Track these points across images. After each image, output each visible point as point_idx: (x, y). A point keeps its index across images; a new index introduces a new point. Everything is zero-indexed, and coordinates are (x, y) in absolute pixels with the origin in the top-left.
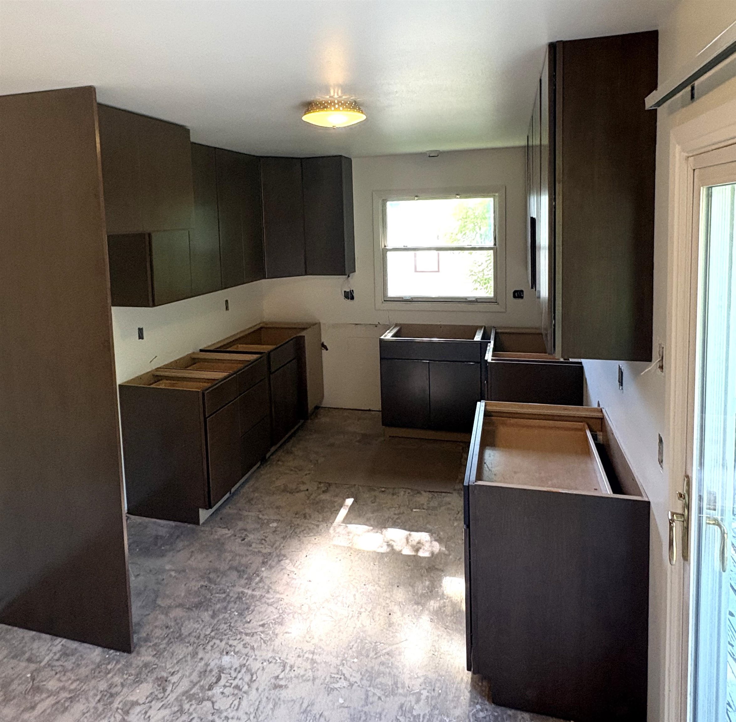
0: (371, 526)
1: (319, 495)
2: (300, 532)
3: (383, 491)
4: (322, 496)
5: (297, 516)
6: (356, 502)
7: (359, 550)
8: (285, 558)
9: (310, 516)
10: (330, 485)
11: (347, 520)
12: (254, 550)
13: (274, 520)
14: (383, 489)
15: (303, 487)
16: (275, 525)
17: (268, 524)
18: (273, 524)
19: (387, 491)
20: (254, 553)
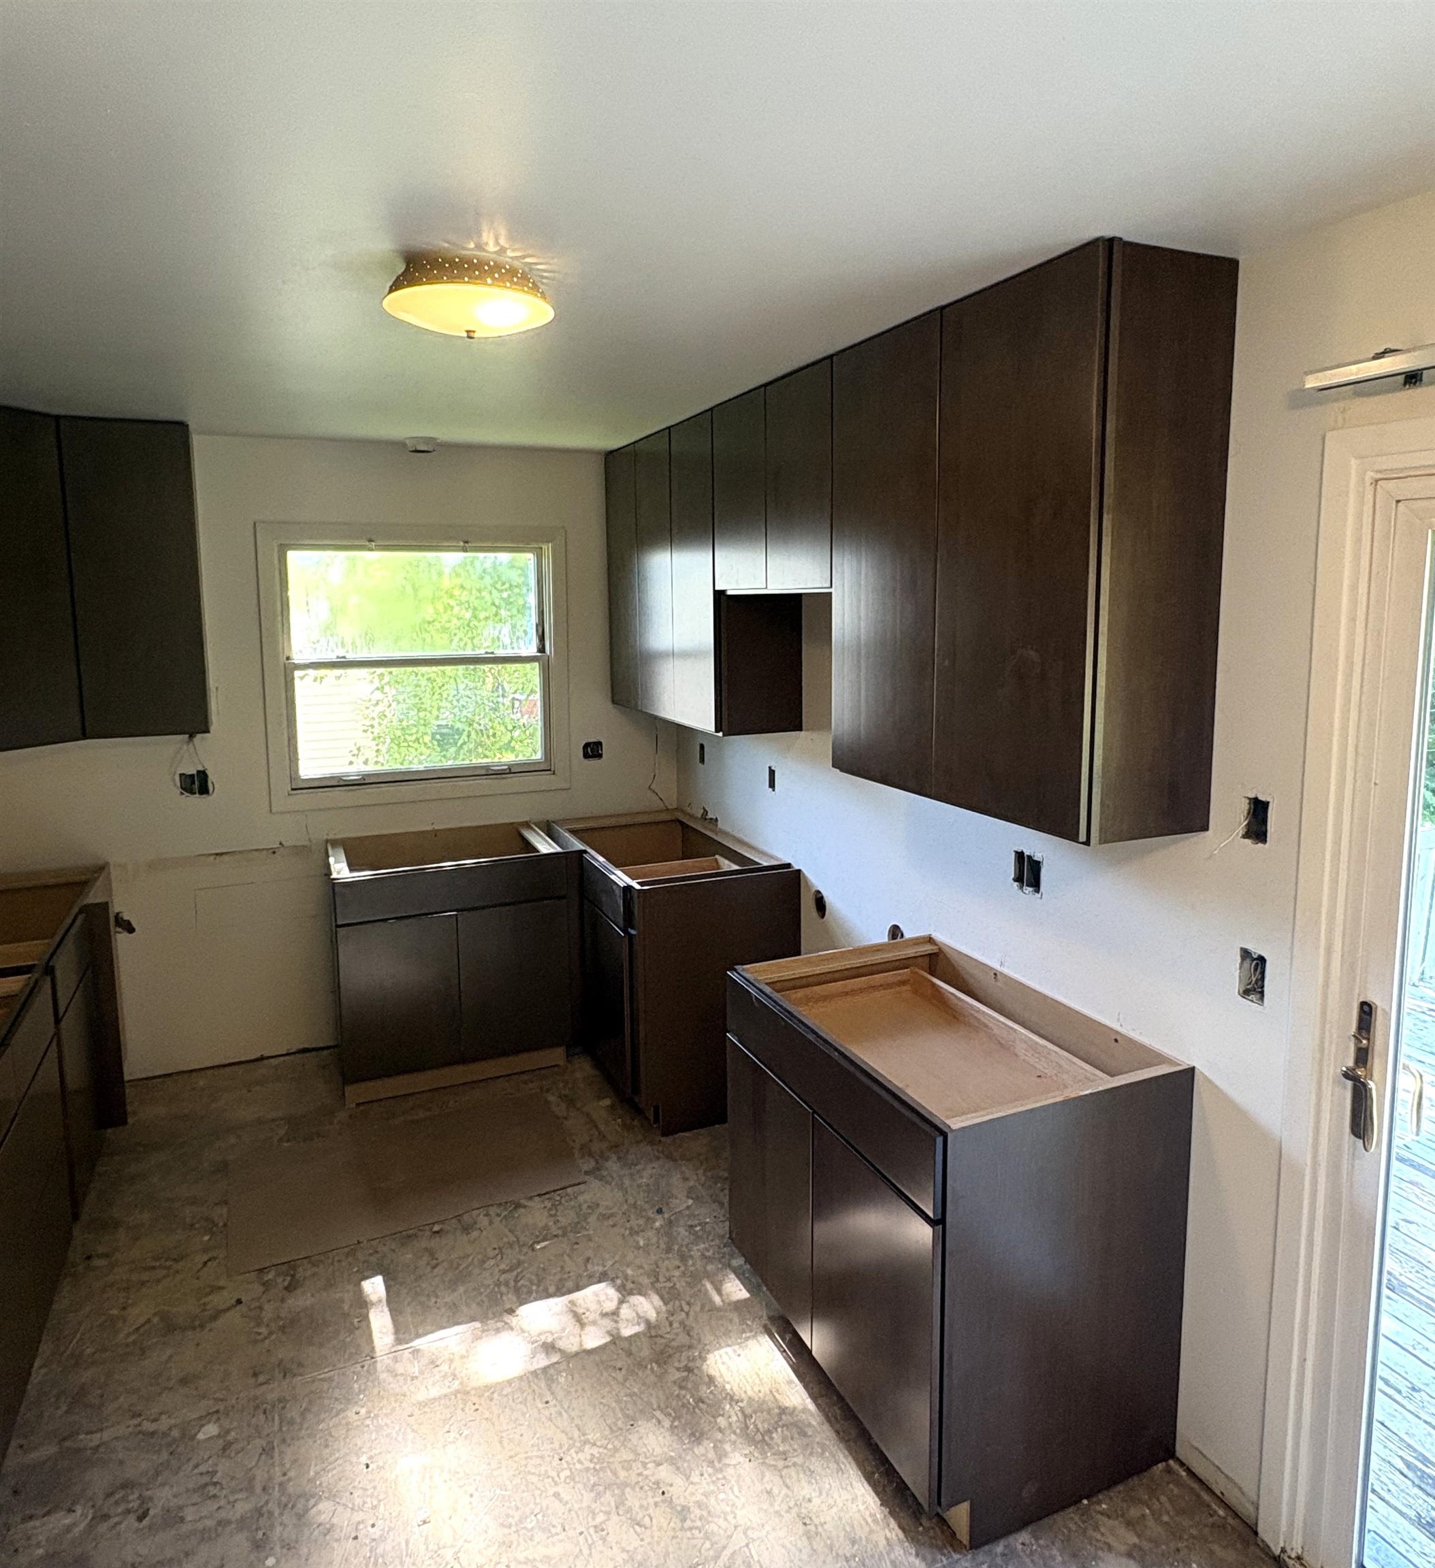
0: (473, 1319)
1: (283, 1300)
2: (303, 1415)
3: (437, 1232)
4: (290, 1302)
5: (261, 1379)
6: (394, 1279)
7: (488, 1388)
8: (312, 1502)
9: (300, 1365)
10: (292, 1265)
11: (403, 1333)
12: (200, 1526)
13: (201, 1418)
14: (436, 1228)
15: (218, 1300)
16: (211, 1429)
17: (188, 1435)
18: (205, 1429)
19: (446, 1227)
20: (206, 1536)
